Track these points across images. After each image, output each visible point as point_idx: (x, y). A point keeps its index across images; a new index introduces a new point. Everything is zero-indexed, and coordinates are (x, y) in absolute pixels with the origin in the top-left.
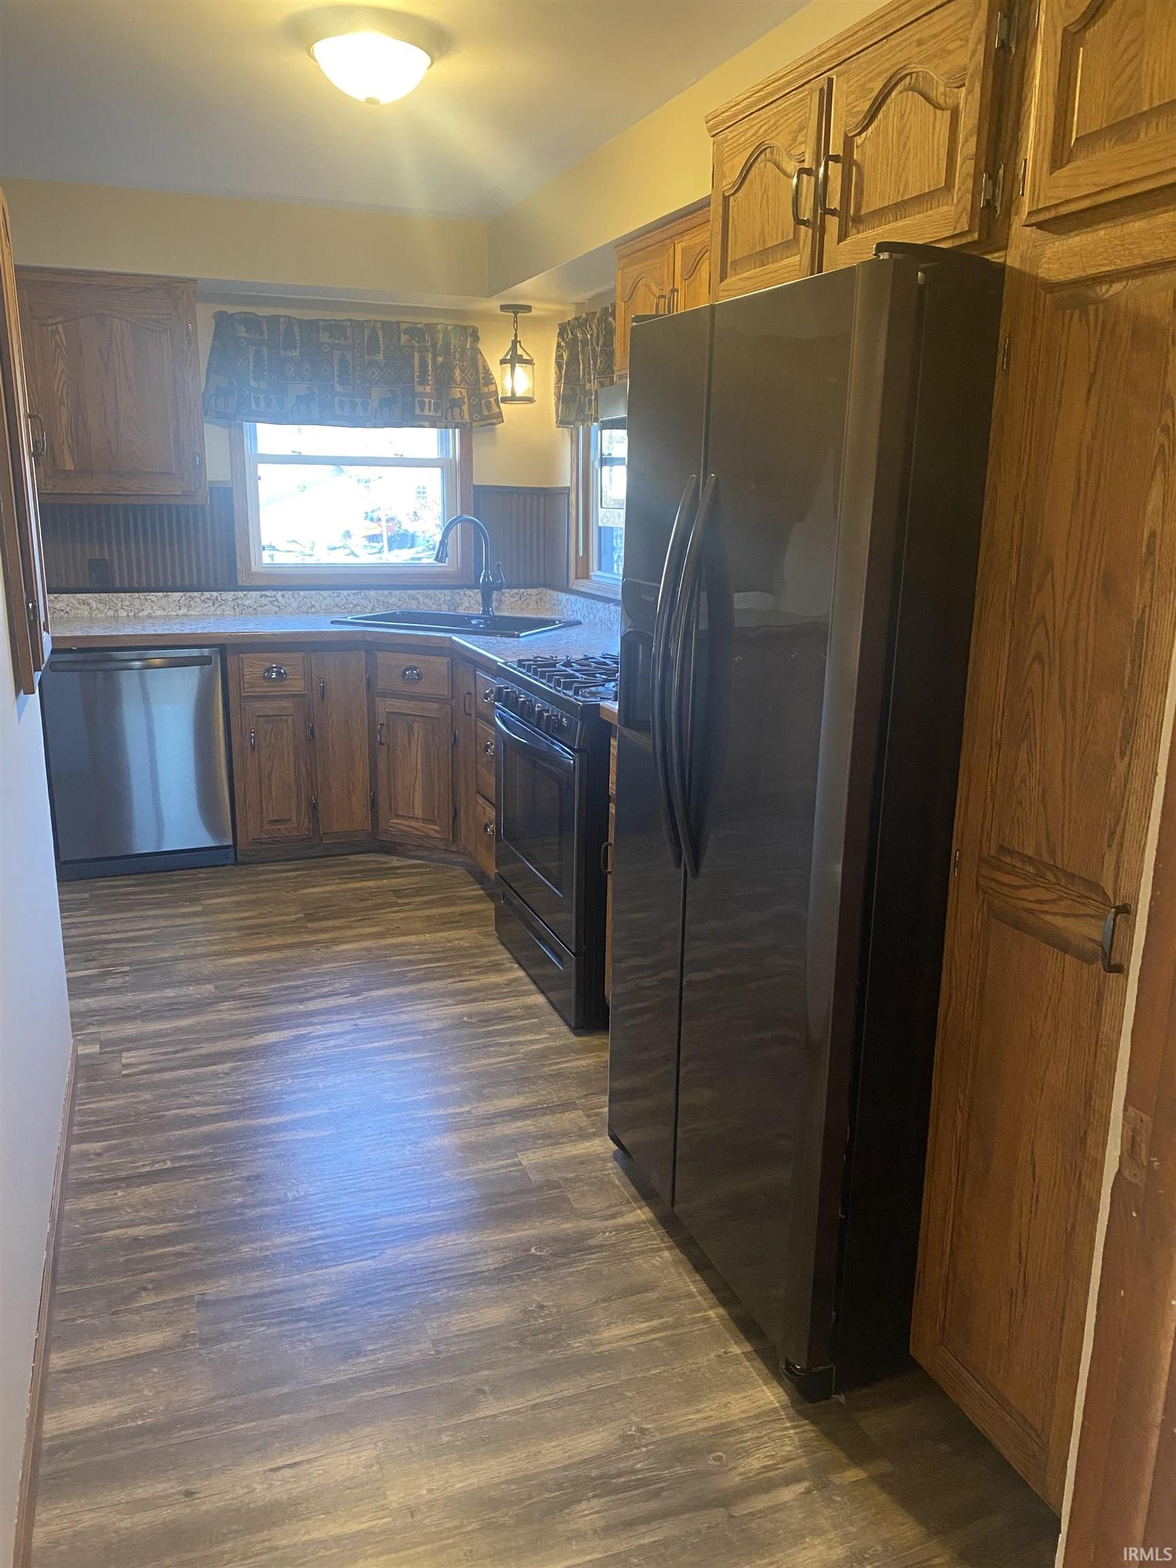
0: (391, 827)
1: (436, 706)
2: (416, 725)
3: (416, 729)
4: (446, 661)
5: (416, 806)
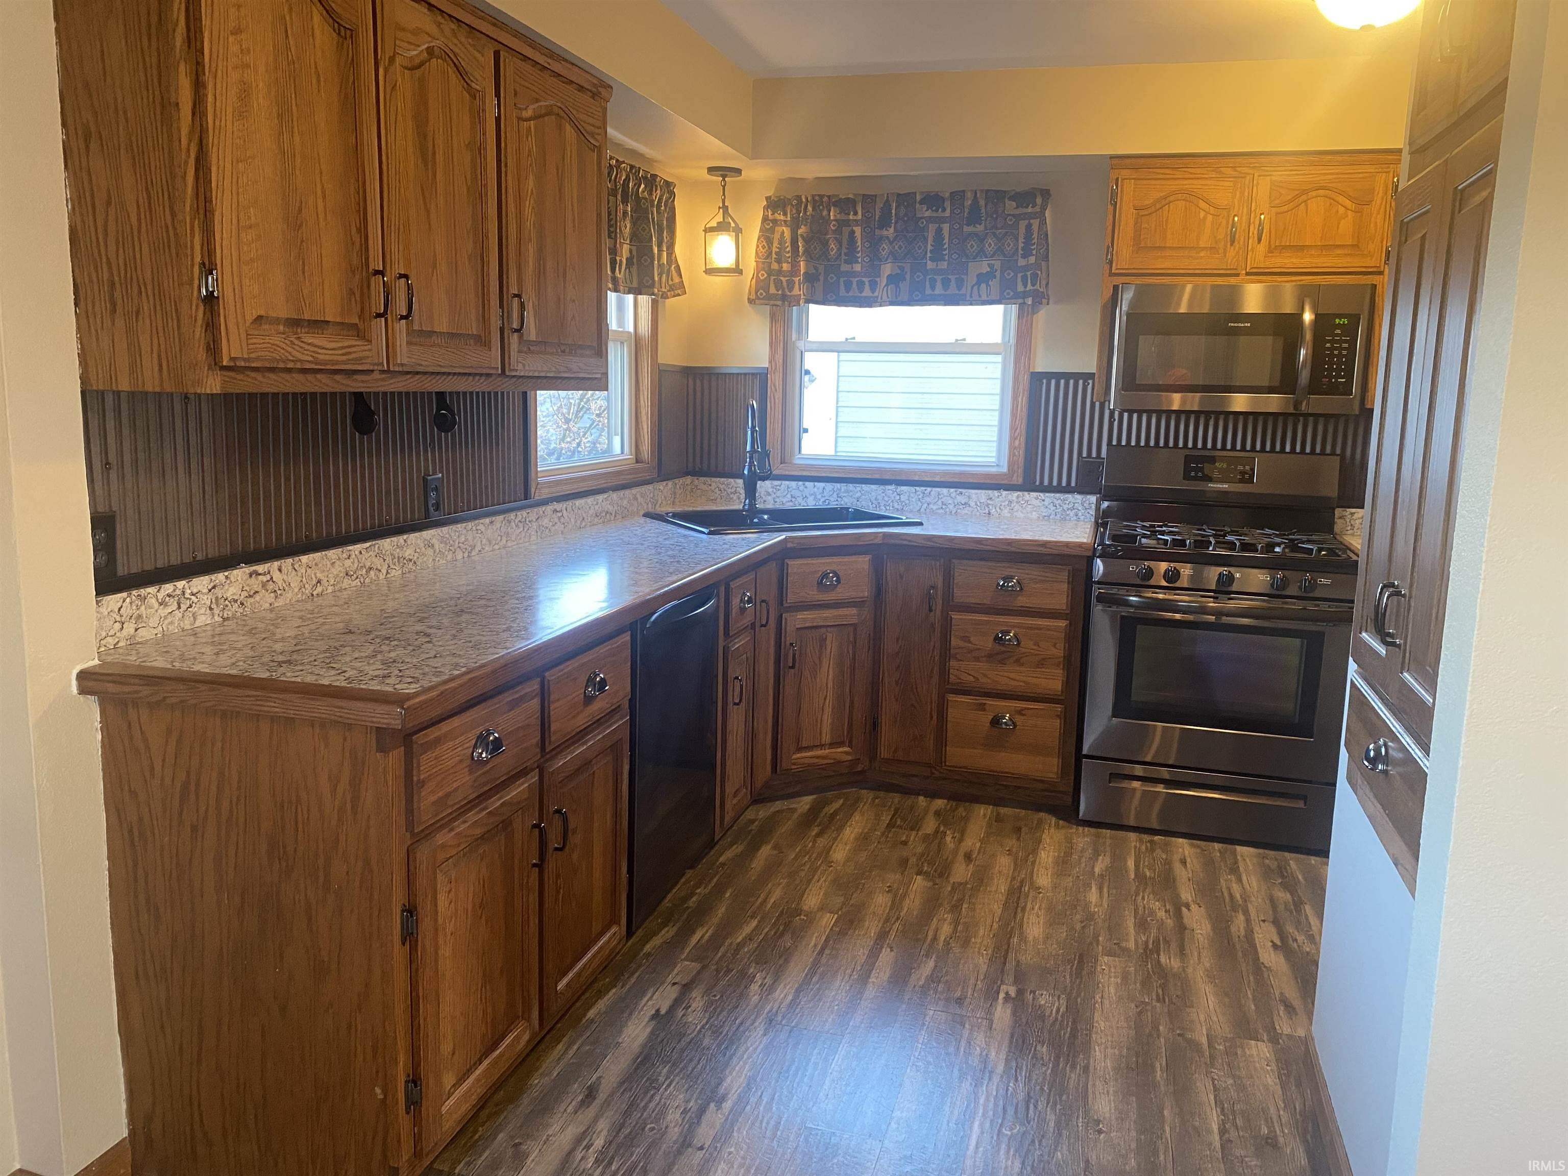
0: (794, 764)
1: (854, 611)
2: (829, 636)
3: (828, 642)
4: (867, 559)
5: (824, 731)
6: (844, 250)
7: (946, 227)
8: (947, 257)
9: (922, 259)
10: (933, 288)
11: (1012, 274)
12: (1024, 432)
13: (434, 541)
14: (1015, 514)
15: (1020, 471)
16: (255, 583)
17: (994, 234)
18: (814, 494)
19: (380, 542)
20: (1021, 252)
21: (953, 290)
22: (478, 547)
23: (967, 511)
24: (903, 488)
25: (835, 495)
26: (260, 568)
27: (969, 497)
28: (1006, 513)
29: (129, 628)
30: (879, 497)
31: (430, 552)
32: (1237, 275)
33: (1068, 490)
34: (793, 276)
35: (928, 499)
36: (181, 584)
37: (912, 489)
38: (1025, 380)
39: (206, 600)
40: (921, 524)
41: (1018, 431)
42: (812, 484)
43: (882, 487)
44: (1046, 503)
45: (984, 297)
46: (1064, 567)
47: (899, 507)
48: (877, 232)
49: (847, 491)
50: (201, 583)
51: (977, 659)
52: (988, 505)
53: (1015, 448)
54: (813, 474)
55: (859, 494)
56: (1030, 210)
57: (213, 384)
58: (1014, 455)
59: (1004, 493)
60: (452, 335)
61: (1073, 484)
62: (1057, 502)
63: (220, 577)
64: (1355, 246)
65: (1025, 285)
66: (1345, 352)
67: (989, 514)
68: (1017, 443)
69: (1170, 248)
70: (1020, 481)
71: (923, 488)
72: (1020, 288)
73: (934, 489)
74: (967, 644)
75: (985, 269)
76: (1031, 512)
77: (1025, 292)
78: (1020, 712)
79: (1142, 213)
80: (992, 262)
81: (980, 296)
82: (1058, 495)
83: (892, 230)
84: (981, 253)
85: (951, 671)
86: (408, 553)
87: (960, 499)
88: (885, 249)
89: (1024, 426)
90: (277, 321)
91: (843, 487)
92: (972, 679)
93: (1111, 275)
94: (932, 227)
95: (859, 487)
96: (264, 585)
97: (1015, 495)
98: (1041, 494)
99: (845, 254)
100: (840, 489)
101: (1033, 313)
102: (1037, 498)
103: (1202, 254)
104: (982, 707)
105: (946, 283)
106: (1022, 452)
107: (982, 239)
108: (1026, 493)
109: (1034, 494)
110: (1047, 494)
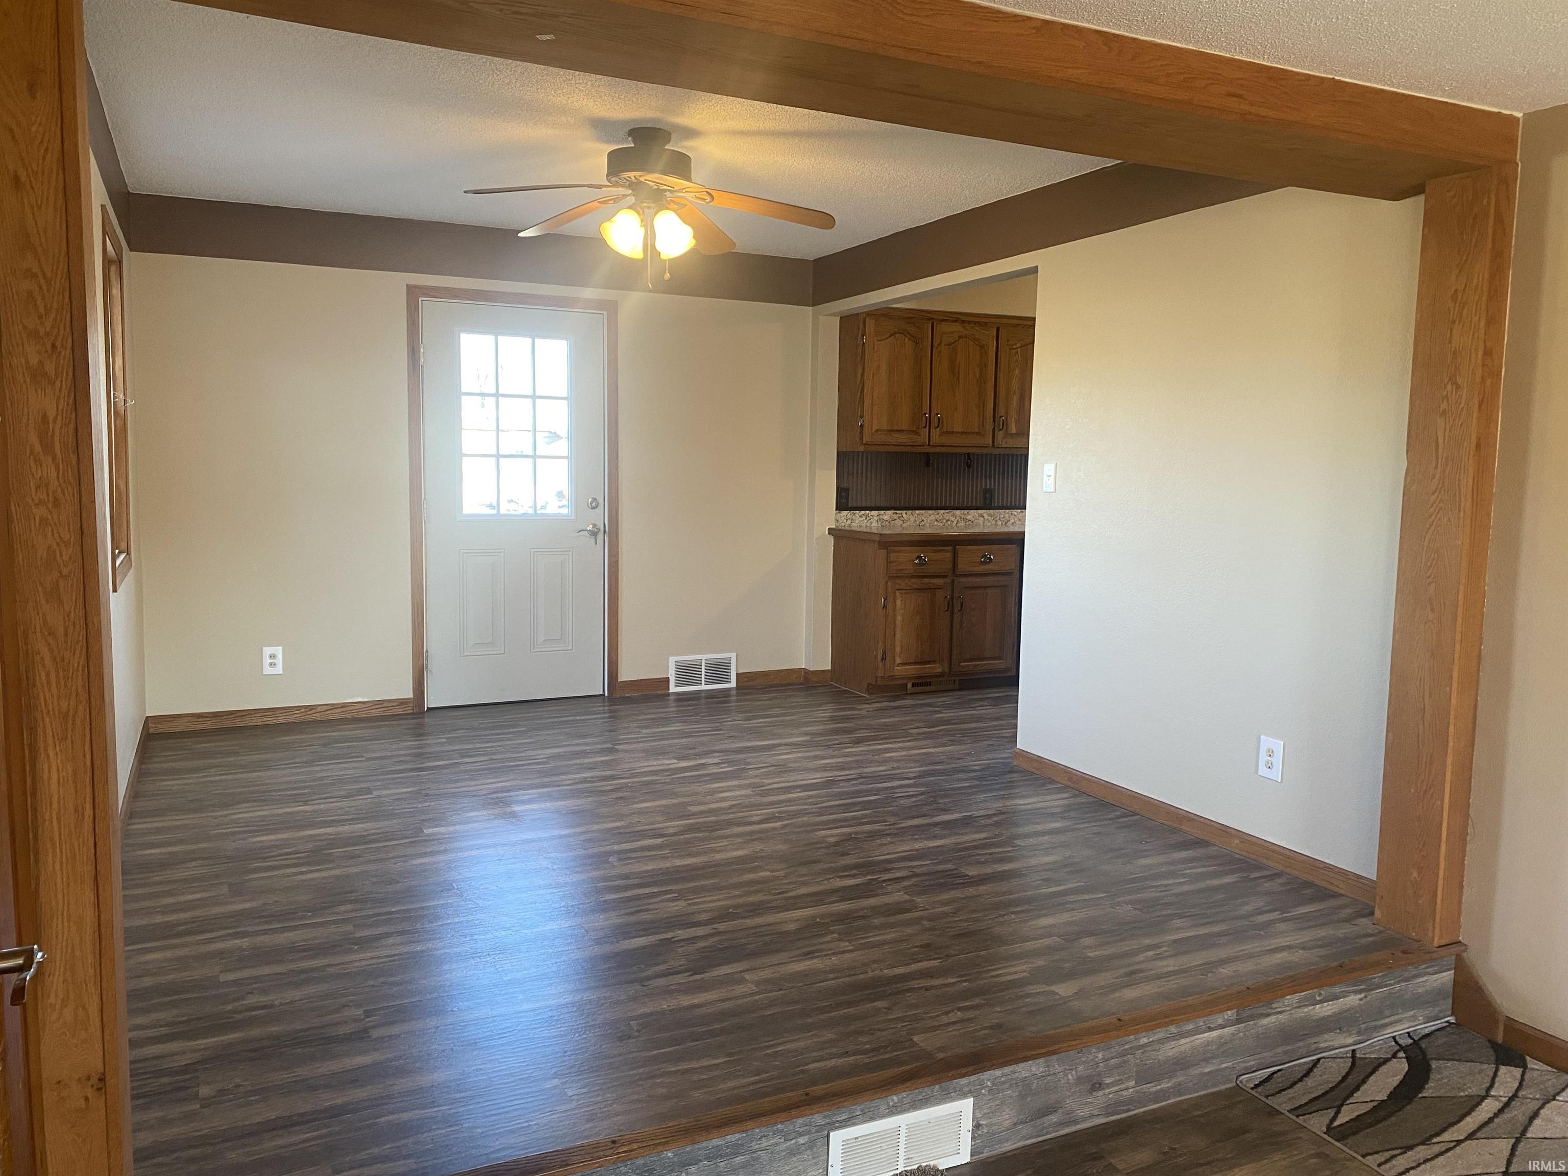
13: (984, 515)
16: (895, 517)
19: (955, 511)
22: (1012, 521)
26: (898, 512)
29: (849, 522)
31: (982, 519)
36: (868, 512)
39: (876, 518)
50: (875, 513)
57: (861, 449)
60: (962, 433)
63: (882, 512)
86: (969, 517)
90: (884, 430)
96: (899, 518)
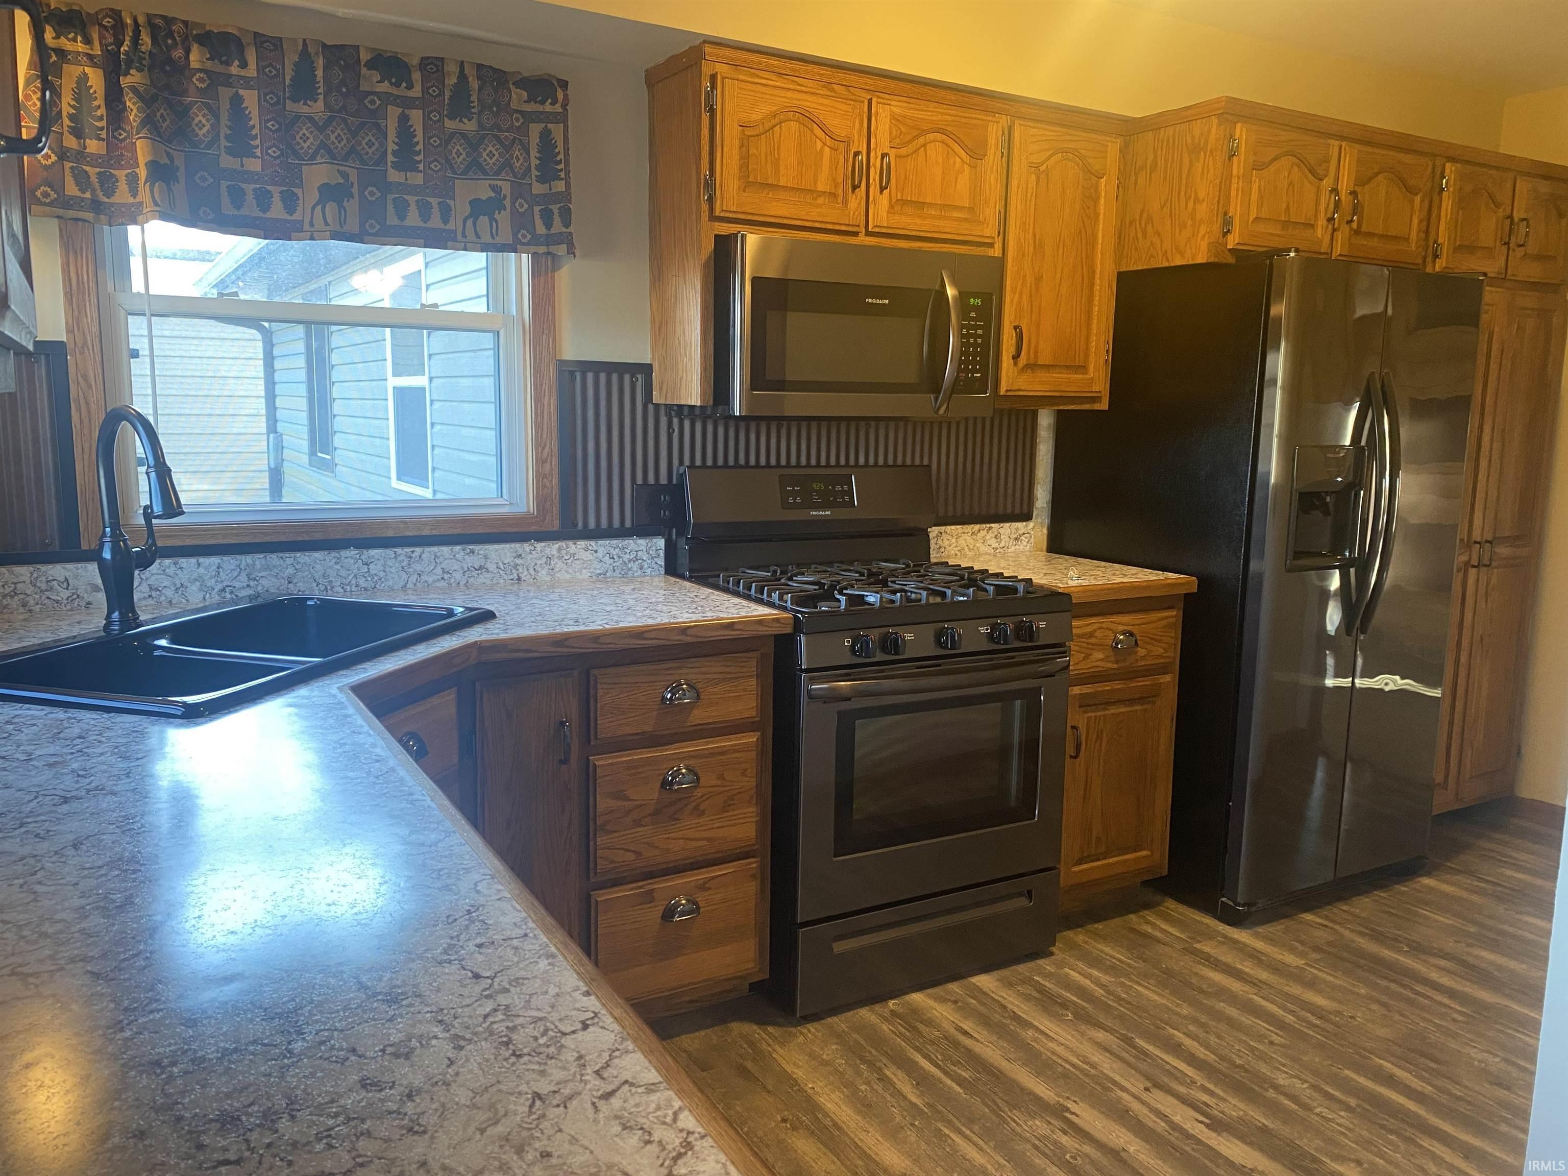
6: (224, 131)
7: (416, 116)
8: (421, 168)
9: (377, 164)
10: (402, 215)
11: (526, 206)
12: (556, 451)
14: (558, 575)
15: (556, 510)
17: (497, 138)
18: (200, 579)
20: (535, 173)
21: (436, 222)
23: (483, 578)
24: (373, 552)
25: (243, 578)
27: (486, 557)
28: (543, 574)
30: (329, 571)
32: (856, 234)
33: (623, 533)
34: (111, 167)
35: (418, 567)
37: (389, 552)
38: (552, 372)
40: (488, 616)
41: (547, 449)
42: (193, 560)
43: (334, 554)
44: (600, 555)
45: (486, 238)
46: (749, 655)
47: (369, 585)
48: (289, 105)
49: (267, 568)
51: (638, 823)
52: (516, 566)
53: (545, 476)
54: (188, 542)
55: (291, 570)
56: (548, 107)
58: (544, 486)
59: (539, 546)
61: (628, 524)
62: (614, 552)
64: (971, 209)
65: (549, 226)
66: (979, 341)
67: (519, 579)
68: (547, 467)
69: (785, 188)
70: (556, 526)
71: (409, 550)
72: (541, 229)
73: (427, 549)
74: (620, 803)
75: (484, 192)
76: (580, 571)
77: (548, 236)
78: (703, 887)
79: (749, 132)
80: (499, 183)
81: (478, 237)
82: (614, 542)
83: (320, 104)
84: (475, 167)
85: (599, 852)
87: (474, 561)
88: (307, 138)
89: (555, 442)
91: (257, 560)
92: (631, 856)
93: (713, 218)
94: (393, 112)
95: (289, 558)
97: (553, 548)
98: (593, 543)
99: (227, 137)
100: (254, 565)
101: (554, 270)
102: (586, 549)
103: (820, 201)
104: (649, 897)
105: (425, 211)
106: (555, 481)
107: (474, 144)
108: (570, 543)
109: (582, 543)
110: (600, 542)
